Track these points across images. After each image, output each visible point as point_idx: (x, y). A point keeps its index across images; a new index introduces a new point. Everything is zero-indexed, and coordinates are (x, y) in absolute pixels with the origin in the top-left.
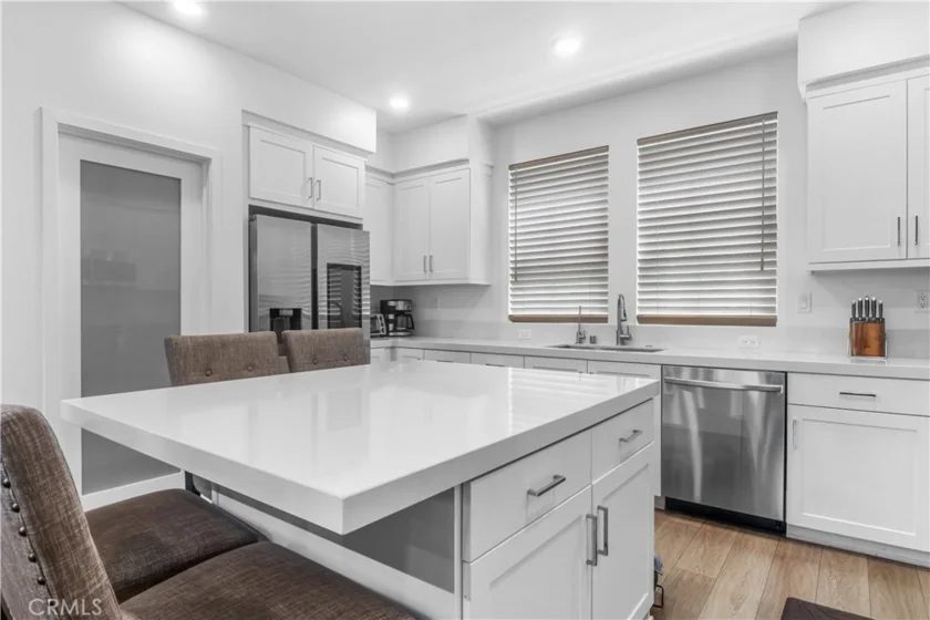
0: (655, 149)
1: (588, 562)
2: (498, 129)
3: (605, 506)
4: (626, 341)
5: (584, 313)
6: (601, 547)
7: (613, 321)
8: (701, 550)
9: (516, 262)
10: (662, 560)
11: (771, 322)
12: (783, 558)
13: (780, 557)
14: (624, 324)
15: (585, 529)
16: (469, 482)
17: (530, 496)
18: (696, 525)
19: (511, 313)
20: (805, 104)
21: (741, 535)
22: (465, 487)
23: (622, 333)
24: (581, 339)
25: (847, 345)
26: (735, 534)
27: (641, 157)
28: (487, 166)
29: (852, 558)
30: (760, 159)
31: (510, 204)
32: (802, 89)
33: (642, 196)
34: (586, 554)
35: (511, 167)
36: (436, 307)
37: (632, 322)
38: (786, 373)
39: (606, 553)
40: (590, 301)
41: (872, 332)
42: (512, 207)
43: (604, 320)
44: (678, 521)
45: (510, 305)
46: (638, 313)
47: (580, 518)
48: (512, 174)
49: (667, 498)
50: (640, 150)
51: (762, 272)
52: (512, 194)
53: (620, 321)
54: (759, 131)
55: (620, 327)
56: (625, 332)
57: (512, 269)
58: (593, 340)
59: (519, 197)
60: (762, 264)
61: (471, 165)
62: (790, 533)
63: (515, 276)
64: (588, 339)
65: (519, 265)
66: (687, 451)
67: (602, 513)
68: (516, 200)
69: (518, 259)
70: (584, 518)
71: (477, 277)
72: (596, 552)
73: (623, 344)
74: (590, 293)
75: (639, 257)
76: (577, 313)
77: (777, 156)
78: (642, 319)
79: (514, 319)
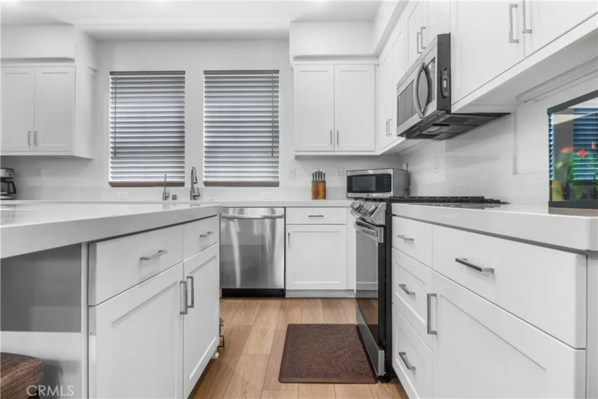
0: (214, 78)
1: (182, 313)
2: (100, 43)
3: (192, 275)
4: (197, 198)
5: (168, 180)
6: (189, 304)
7: (188, 185)
8: (243, 314)
9: (115, 143)
10: (223, 318)
11: (276, 184)
12: (284, 308)
13: (283, 308)
14: (195, 186)
15: (179, 290)
16: (95, 242)
17: (143, 261)
18: (240, 301)
19: (111, 180)
20: (292, 69)
21: (264, 301)
22: (91, 245)
23: (194, 192)
24: (166, 198)
25: (310, 194)
26: (260, 302)
27: (206, 82)
28: (91, 68)
29: (315, 300)
30: (271, 94)
31: (111, 100)
32: (291, 59)
33: (207, 107)
34: (179, 307)
35: (112, 73)
36: (40, 176)
37: (200, 185)
38: (285, 208)
39: (192, 306)
40: (173, 172)
41: (321, 188)
42: (112, 103)
43: (182, 184)
44: (229, 301)
45: (111, 175)
46: (204, 180)
47: (176, 282)
48: (112, 78)
49: (223, 289)
50: (206, 78)
51: (272, 157)
52: (112, 93)
53: (193, 183)
54: (270, 79)
55: (193, 188)
56: (196, 191)
57: (112, 147)
58: (174, 198)
59: (118, 96)
60: (272, 152)
61: (76, 63)
62: (288, 295)
63: (115, 153)
64: (171, 197)
65: (117, 145)
66: (233, 263)
67: (190, 280)
68: (116, 98)
69: (117, 140)
70: (179, 283)
71: (81, 150)
72: (187, 307)
73: (195, 199)
74: (172, 167)
75: (205, 145)
76: (163, 180)
77: (279, 94)
78: (207, 184)
79: (113, 185)
